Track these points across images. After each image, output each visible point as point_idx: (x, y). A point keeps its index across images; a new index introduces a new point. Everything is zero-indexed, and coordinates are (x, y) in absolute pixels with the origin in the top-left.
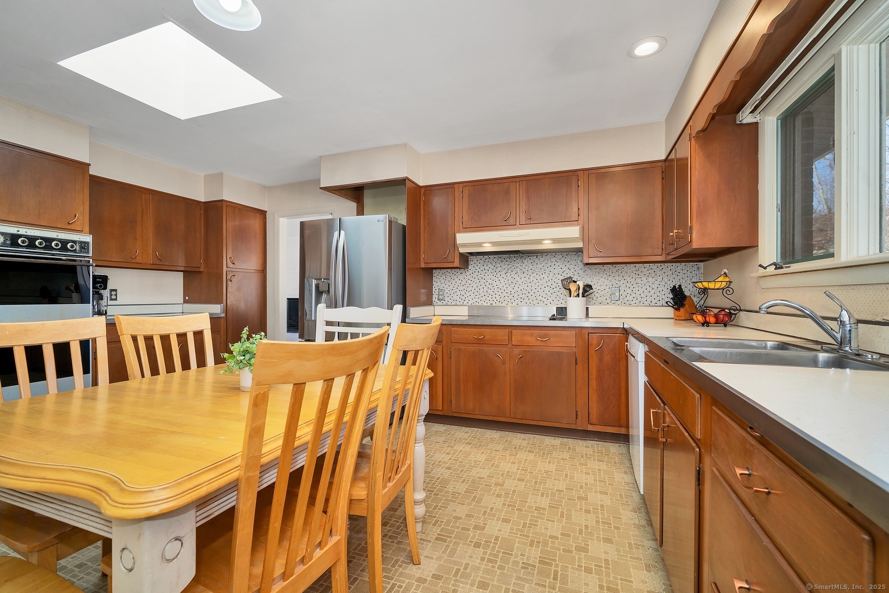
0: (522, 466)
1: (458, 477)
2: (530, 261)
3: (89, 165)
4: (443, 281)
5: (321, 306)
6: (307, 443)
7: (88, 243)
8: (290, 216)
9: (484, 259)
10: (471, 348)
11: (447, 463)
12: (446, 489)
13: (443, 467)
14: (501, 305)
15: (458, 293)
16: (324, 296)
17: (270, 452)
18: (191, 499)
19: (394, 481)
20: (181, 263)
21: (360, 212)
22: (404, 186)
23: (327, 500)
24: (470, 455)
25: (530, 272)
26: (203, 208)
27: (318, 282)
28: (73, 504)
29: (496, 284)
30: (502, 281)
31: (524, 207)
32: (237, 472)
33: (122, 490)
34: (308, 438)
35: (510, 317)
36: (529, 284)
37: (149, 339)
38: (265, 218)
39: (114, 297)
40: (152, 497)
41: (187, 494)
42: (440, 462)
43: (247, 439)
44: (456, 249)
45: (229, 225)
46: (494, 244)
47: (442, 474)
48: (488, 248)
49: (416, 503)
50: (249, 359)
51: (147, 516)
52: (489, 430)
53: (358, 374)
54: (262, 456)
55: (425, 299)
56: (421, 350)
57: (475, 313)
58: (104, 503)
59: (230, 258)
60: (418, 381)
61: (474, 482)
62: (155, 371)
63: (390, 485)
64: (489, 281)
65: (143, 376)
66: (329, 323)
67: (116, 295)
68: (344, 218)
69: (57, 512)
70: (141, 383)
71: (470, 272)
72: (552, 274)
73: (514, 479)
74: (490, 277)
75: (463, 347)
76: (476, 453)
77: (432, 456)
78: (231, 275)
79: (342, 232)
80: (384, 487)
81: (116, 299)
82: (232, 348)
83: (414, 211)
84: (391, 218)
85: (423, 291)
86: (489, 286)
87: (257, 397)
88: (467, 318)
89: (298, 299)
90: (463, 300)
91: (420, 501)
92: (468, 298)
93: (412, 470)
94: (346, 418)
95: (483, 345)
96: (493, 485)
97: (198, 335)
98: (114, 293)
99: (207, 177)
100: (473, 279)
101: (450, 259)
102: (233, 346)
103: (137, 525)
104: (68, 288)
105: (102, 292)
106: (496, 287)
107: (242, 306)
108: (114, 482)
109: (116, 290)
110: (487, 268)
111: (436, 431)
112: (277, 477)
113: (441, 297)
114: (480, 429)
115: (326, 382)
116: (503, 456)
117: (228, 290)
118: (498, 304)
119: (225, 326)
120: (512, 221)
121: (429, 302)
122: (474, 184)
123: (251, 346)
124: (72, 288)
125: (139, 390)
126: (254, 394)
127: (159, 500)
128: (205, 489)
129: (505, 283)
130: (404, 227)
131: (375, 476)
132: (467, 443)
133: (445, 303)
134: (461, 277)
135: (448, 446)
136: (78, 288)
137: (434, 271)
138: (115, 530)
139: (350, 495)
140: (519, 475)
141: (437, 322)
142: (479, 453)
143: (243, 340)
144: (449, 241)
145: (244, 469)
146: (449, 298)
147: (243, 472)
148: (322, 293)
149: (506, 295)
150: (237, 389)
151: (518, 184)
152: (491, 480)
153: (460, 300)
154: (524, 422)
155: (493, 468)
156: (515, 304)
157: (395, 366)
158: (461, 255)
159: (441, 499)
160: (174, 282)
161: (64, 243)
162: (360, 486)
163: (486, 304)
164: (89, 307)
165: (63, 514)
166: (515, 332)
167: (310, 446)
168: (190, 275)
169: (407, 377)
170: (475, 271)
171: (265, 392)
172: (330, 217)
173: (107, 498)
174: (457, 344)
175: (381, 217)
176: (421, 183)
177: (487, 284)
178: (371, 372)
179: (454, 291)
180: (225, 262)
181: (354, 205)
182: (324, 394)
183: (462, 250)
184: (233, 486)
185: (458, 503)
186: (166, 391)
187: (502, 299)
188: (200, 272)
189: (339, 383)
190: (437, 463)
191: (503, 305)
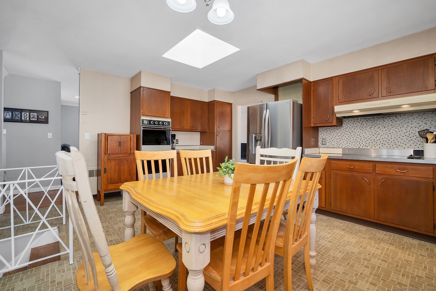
0: (385, 252)
1: (336, 248)
2: (390, 120)
3: (170, 92)
4: (325, 134)
5: (258, 147)
6: (256, 213)
7: (170, 122)
8: (242, 105)
9: (354, 120)
10: (345, 173)
11: (329, 238)
12: (328, 254)
13: (326, 241)
14: (366, 148)
15: (335, 140)
16: (259, 142)
17: (240, 215)
18: (209, 229)
19: (299, 242)
20: (199, 128)
21: (277, 99)
22: (301, 83)
23: (265, 244)
24: (344, 237)
25: (390, 127)
26: (207, 105)
27: (256, 136)
28: (170, 221)
29: (362, 135)
30: (367, 133)
31: (385, 85)
32: (226, 221)
33: (186, 219)
34: (257, 210)
35: (373, 156)
36: (389, 135)
37: (190, 159)
38: (232, 107)
39: (177, 143)
40: (195, 225)
41: (208, 226)
42: (324, 237)
43: (231, 207)
44: (334, 115)
45: (217, 111)
46: (361, 110)
47: (326, 244)
48: (357, 113)
49: (311, 257)
50: (228, 171)
51: (194, 232)
52: (358, 225)
53: (281, 182)
54: (237, 216)
55: (314, 144)
56: (315, 172)
57: (347, 152)
58: (180, 223)
59: (218, 125)
60: (313, 190)
61: (347, 253)
62: (192, 173)
63: (296, 243)
64: (357, 133)
65: (188, 175)
66: (262, 156)
67: (178, 142)
68: (269, 103)
69: (165, 223)
70: (187, 177)
71: (344, 128)
72: (409, 128)
73: (379, 259)
74: (358, 131)
75: (339, 172)
76: (349, 236)
77: (319, 233)
78: (218, 133)
79: (268, 110)
80: (293, 244)
81: (178, 143)
82: (221, 165)
83: (307, 95)
84: (294, 101)
85: (313, 139)
86: (358, 136)
87: (235, 188)
88: (341, 155)
89: (246, 144)
90: (338, 145)
91: (313, 256)
92: (343, 144)
93: (308, 238)
94: (275, 204)
95: (353, 172)
96: (362, 259)
97: (207, 158)
98: (177, 141)
99: (209, 91)
100: (346, 132)
101: (330, 121)
102: (222, 164)
103: (190, 235)
104: (163, 139)
105: (174, 140)
106: (363, 137)
107: (222, 146)
108: (183, 216)
109: (178, 140)
110: (355, 125)
111: (321, 219)
112: (243, 226)
113: (324, 143)
114: (351, 223)
115: (265, 185)
116: (369, 242)
117: (217, 140)
118: (364, 147)
119: (216, 155)
120: (375, 95)
121: (316, 146)
122: (346, 76)
123: (229, 165)
124: (165, 139)
125: (187, 180)
126: (234, 187)
127: (198, 227)
128: (214, 225)
129: (370, 134)
130: (301, 105)
131: (289, 237)
132: (342, 230)
133: (326, 146)
134: (337, 131)
135: (329, 229)
136: (166, 140)
137: (319, 128)
138: (183, 234)
139: (276, 244)
140: (383, 257)
141: (325, 157)
142: (351, 237)
143: (225, 162)
144: (329, 111)
145: (229, 220)
146: (329, 144)
147: (229, 222)
148: (258, 141)
149: (370, 141)
150: (223, 184)
151: (380, 71)
152: (360, 255)
153: (336, 144)
154: (386, 224)
155: (362, 248)
156: (377, 147)
157: (300, 180)
158: (338, 118)
159: (325, 259)
160: (197, 136)
161: (163, 122)
162: (280, 240)
163: (355, 147)
164: (170, 146)
165: (167, 224)
166: (378, 165)
167: (257, 215)
168: (202, 133)
169: (307, 186)
170: (347, 127)
171: (238, 187)
172: (261, 103)
173: (181, 221)
174: (335, 170)
175: (288, 101)
176: (311, 80)
177: (356, 135)
178: (288, 182)
179: (332, 139)
180: (215, 128)
181: (273, 96)
182: (265, 191)
183: (338, 116)
184: (224, 227)
185: (337, 264)
186: (196, 182)
187: (367, 144)
188: (206, 132)
189: (272, 186)
190: (322, 237)
191: (368, 148)
